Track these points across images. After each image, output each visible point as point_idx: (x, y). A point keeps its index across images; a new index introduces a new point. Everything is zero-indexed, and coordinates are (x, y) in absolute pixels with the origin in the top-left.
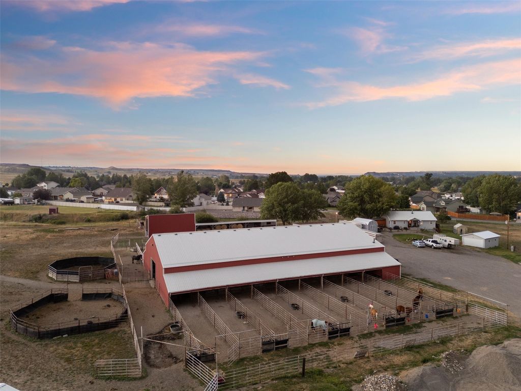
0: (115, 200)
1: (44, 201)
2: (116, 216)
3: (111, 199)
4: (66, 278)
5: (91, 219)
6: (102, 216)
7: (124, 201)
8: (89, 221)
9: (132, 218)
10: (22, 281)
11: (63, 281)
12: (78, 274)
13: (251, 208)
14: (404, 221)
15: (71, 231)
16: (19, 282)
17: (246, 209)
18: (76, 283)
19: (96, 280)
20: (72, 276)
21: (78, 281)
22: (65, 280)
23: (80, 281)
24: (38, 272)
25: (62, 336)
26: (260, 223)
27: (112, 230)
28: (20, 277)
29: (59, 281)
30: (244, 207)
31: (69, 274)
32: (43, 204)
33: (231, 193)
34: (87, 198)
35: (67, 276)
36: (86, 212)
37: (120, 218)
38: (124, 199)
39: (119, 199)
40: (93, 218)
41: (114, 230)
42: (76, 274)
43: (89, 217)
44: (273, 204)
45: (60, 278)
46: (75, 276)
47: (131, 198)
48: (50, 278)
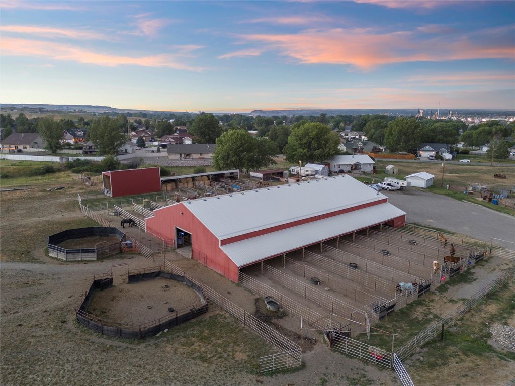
0: (16, 147)
2: (39, 169)
3: (10, 147)
4: (79, 257)
5: (8, 174)
6: (20, 170)
7: (28, 149)
9: (59, 171)
10: (23, 266)
11: (75, 261)
12: (95, 252)
13: (188, 155)
14: (348, 165)
15: (7, 193)
16: (23, 268)
17: (183, 156)
18: (94, 261)
19: (113, 255)
20: (86, 254)
21: (95, 259)
22: (77, 259)
23: (97, 259)
24: (28, 252)
25: (163, 331)
26: (224, 174)
27: (58, 189)
28: (13, 260)
29: (71, 262)
30: (181, 155)
31: (82, 252)
33: (144, 136)
35: (80, 254)
37: (45, 172)
38: (28, 147)
39: (21, 147)
40: (8, 172)
41: (61, 189)
42: (92, 251)
43: (5, 172)
44: (229, 154)
45: (71, 257)
46: (91, 254)
47: (36, 145)
48: (53, 258)
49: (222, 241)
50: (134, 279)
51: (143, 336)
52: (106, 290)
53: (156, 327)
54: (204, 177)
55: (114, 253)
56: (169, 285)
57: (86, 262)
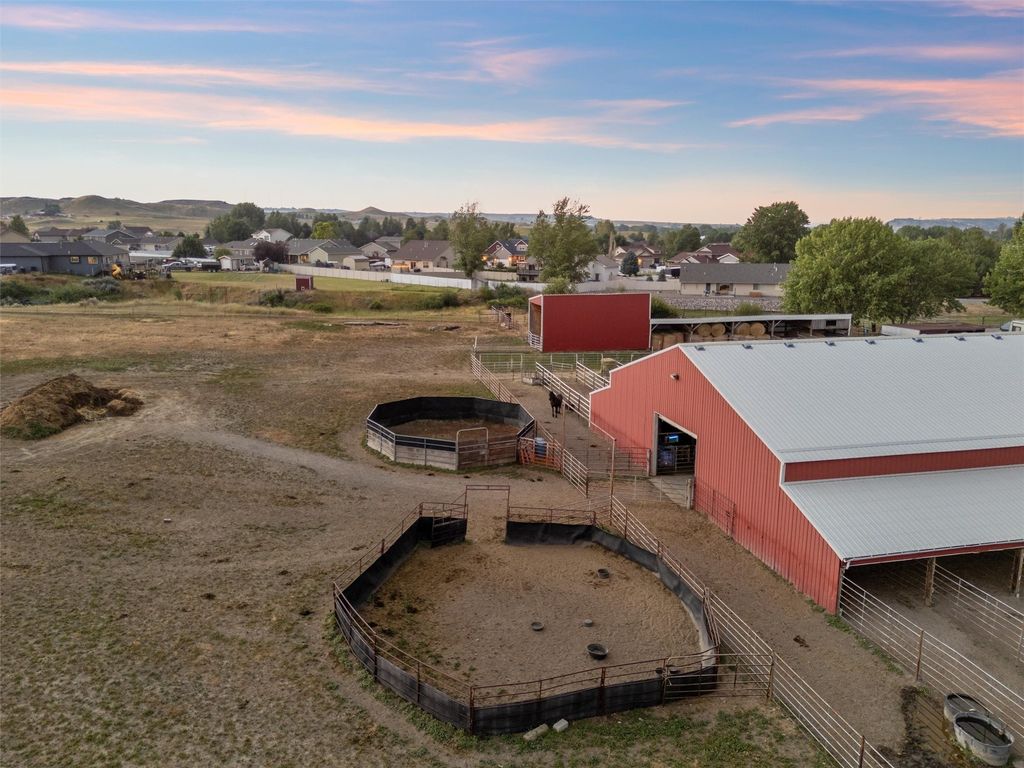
0: (413, 265)
1: (276, 265)
2: (433, 298)
3: (403, 264)
4: (421, 457)
5: (382, 304)
6: (403, 297)
7: (432, 268)
8: (378, 307)
9: (467, 303)
10: (306, 458)
11: (412, 466)
12: (454, 450)
13: (725, 287)
15: (360, 328)
16: (305, 463)
17: (713, 288)
18: (451, 472)
19: (498, 466)
20: (437, 452)
21: (454, 468)
22: (417, 463)
23: (460, 467)
24: (335, 433)
25: (550, 725)
26: (809, 322)
27: (447, 329)
28: (297, 444)
29: (403, 465)
30: (708, 285)
31: (428, 447)
32: (276, 271)
33: (640, 256)
34: (356, 261)
35: (424, 450)
36: (369, 289)
37: (442, 303)
38: (431, 264)
39: (419, 265)
40: (384, 300)
41: (452, 329)
42: (450, 447)
43: (378, 299)
45: (405, 455)
46: (446, 454)
47: (444, 263)
48: (373, 452)
49: (788, 465)
50: (521, 532)
51: (481, 724)
52: (446, 549)
53: (528, 704)
54: (755, 326)
55: (501, 462)
56: (610, 571)
57: (432, 472)
